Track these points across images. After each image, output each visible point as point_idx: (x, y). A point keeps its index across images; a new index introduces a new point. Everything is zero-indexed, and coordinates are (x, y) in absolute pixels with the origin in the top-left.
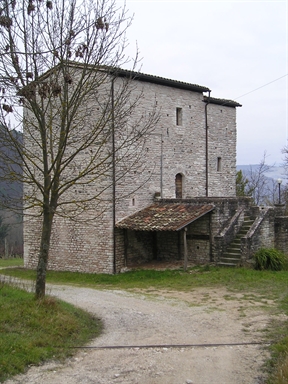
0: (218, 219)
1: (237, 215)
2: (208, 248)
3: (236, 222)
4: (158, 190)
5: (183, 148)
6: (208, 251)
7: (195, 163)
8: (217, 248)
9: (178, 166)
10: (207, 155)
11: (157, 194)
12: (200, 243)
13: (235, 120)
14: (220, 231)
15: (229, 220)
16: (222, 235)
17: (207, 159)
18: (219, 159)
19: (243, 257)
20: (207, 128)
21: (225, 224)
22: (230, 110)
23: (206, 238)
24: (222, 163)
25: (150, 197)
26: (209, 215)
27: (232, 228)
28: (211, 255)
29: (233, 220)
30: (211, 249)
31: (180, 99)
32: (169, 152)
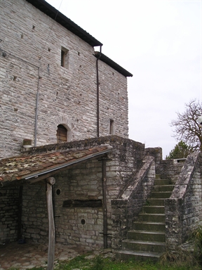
1: (146, 166)
2: (100, 222)
3: (145, 179)
4: (30, 137)
6: (100, 228)
7: (84, 117)
8: (117, 222)
9: (61, 114)
10: (98, 113)
11: (27, 142)
12: (87, 213)
13: (126, 88)
14: (121, 192)
15: (135, 174)
16: (125, 197)
17: (98, 117)
18: (112, 121)
19: (172, 240)
20: (98, 84)
21: (129, 180)
22: (121, 76)
25: (15, 145)
27: (140, 188)
28: (106, 235)
29: (140, 174)
30: (105, 224)
31: (67, 40)
32: (48, 93)
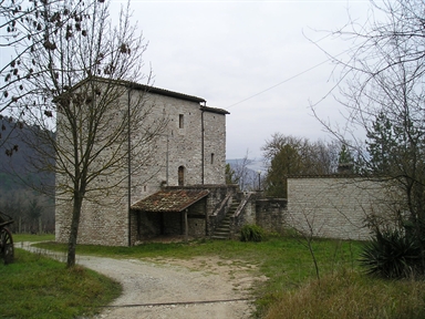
0: (212, 202)
1: (226, 198)
2: (204, 225)
3: (226, 205)
4: (165, 179)
5: (184, 146)
6: (204, 228)
7: (194, 158)
8: (212, 225)
9: (180, 160)
10: (203, 152)
11: (164, 182)
12: (198, 221)
14: (214, 212)
15: (220, 203)
16: (215, 214)
18: (212, 154)
19: (232, 232)
20: (203, 130)
21: (218, 206)
22: (221, 116)
23: (203, 217)
24: (215, 158)
25: (158, 184)
26: (205, 199)
27: (223, 209)
28: (207, 231)
29: (223, 203)
30: (207, 226)
31: (182, 108)
32: (173, 149)
